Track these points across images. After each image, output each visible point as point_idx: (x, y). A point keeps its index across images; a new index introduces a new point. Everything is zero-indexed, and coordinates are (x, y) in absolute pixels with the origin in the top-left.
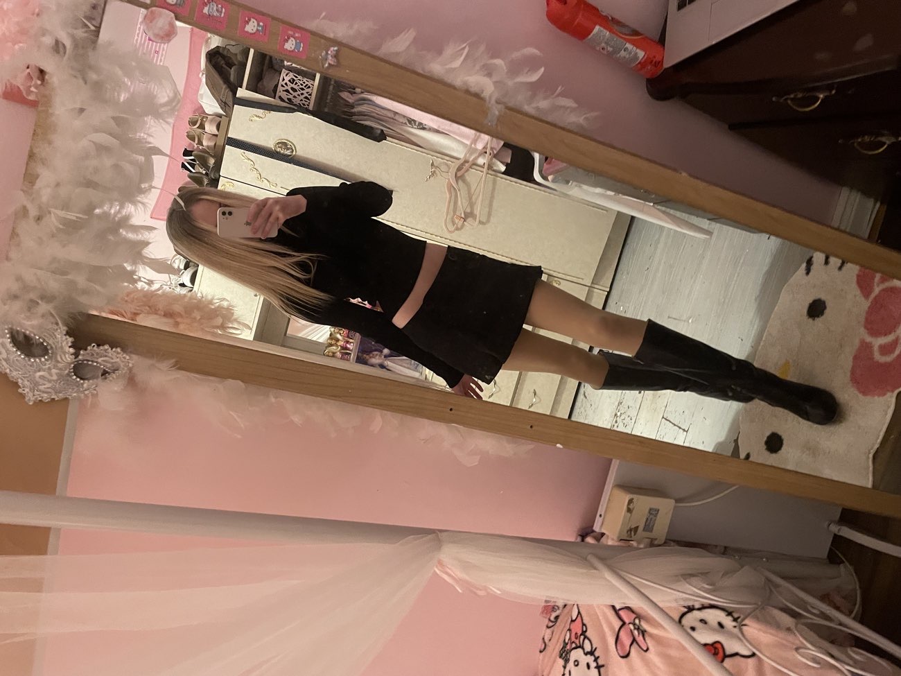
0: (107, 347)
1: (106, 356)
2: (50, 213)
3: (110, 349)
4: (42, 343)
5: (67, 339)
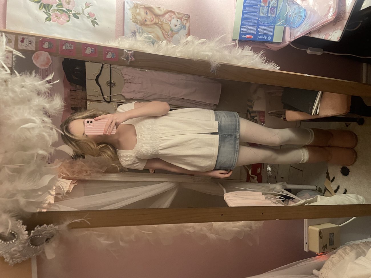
0: (45, 225)
1: (45, 231)
4: (11, 233)
5: (23, 227)
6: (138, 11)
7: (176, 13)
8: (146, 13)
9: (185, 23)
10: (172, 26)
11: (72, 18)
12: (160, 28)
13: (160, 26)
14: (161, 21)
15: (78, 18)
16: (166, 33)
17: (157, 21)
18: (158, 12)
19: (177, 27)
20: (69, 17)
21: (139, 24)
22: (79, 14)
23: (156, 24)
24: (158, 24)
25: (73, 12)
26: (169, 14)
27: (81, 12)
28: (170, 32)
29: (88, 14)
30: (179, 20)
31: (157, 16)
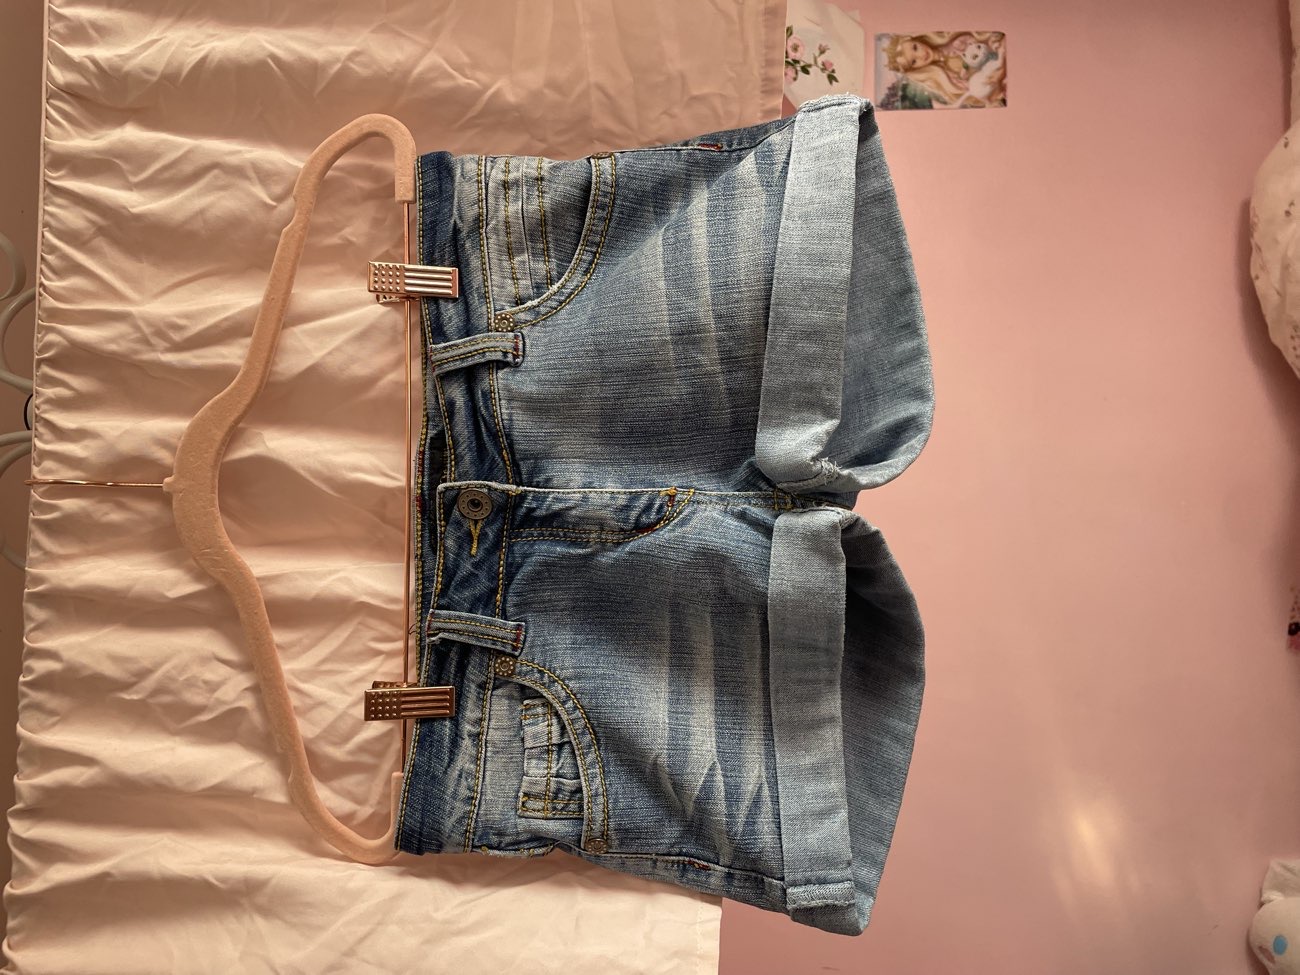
6: (899, 48)
7: (975, 35)
8: (915, 48)
9: (997, 48)
10: (969, 60)
11: (801, 74)
12: (942, 67)
13: (942, 64)
14: (944, 56)
15: (807, 72)
16: (956, 76)
17: (936, 57)
18: (939, 41)
19: (978, 60)
20: (797, 73)
21: (902, 70)
22: (810, 66)
23: (934, 63)
24: (939, 61)
25: (802, 64)
26: (962, 38)
27: (812, 62)
28: (963, 71)
29: (823, 64)
30: (982, 45)
31: (935, 48)
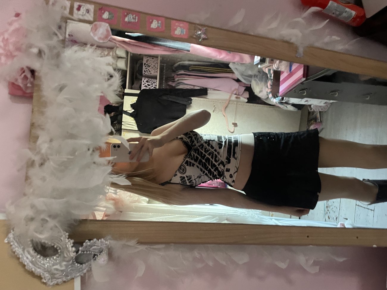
0: (95, 240)
1: (95, 246)
2: (48, 159)
3: (97, 241)
4: (53, 246)
